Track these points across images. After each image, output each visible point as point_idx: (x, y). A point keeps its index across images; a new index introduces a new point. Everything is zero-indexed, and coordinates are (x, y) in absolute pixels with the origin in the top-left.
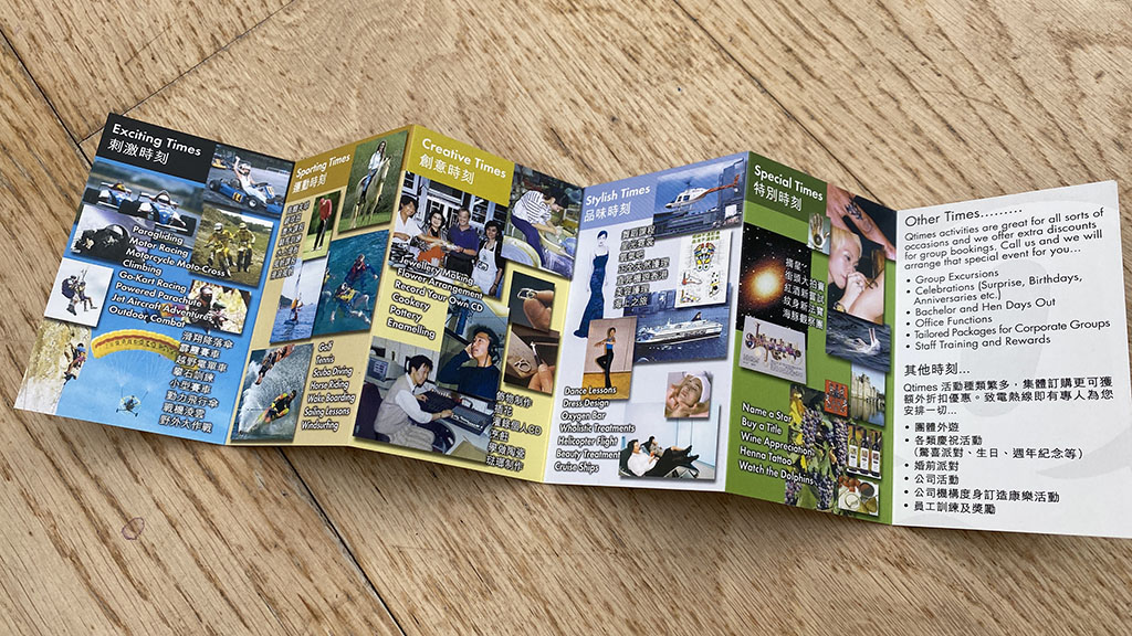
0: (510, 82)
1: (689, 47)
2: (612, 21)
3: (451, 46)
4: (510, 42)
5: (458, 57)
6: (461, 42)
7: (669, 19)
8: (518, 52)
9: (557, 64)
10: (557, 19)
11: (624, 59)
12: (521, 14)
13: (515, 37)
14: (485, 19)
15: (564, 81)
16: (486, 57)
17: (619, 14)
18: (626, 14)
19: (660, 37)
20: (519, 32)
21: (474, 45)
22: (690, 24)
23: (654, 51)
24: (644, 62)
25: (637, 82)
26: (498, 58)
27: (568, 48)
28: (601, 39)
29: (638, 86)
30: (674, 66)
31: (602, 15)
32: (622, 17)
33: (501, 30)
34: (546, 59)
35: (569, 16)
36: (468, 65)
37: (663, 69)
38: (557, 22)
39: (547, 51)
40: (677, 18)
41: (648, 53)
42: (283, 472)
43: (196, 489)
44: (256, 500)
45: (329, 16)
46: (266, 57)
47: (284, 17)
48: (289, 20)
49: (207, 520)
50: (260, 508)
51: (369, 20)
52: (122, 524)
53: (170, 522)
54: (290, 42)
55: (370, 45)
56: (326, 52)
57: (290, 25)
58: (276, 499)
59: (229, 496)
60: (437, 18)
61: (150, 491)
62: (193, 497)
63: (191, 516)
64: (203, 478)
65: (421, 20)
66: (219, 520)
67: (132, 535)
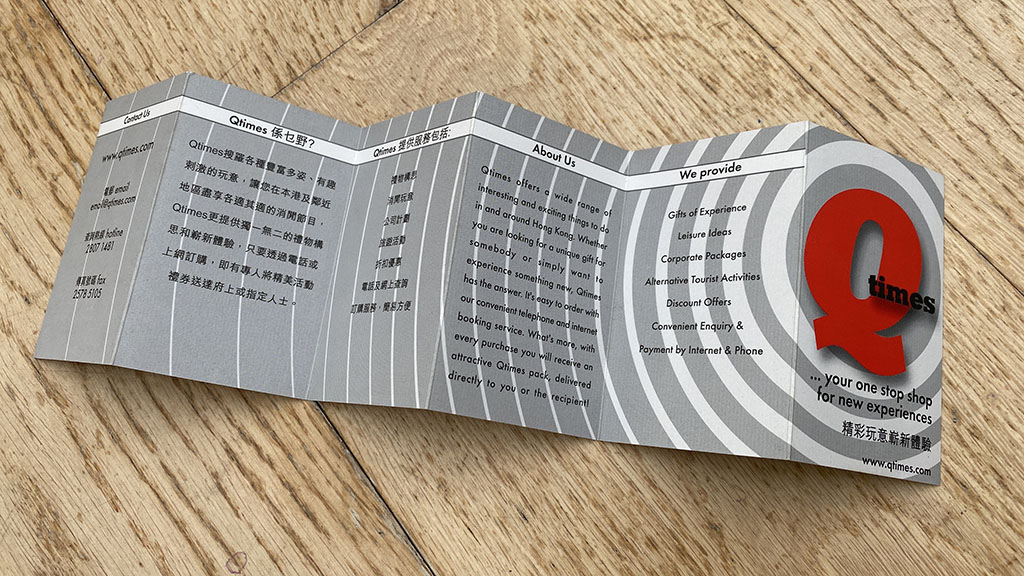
0: (586, 114)
1: (767, 76)
2: (688, 49)
3: (525, 75)
4: (585, 71)
5: (532, 87)
6: (535, 71)
7: (746, 47)
8: (593, 82)
9: (633, 94)
10: (632, 47)
11: (701, 89)
12: (595, 42)
13: (589, 67)
14: (558, 47)
15: (641, 113)
16: (560, 88)
17: (695, 41)
18: (702, 41)
19: (738, 66)
20: (594, 60)
21: (549, 75)
22: (768, 52)
23: (732, 81)
24: (722, 92)
25: (716, 113)
26: (572, 87)
27: (644, 78)
28: (678, 68)
29: (716, 118)
30: (753, 97)
31: (677, 42)
32: (698, 45)
33: (575, 59)
34: (621, 89)
35: (644, 43)
36: (543, 96)
37: (743, 100)
38: (632, 50)
39: (622, 81)
40: (755, 46)
41: (726, 82)
42: (378, 510)
43: (295, 525)
44: (353, 538)
45: (403, 44)
46: (342, 86)
47: (358, 45)
48: (363, 48)
49: (307, 556)
50: (357, 545)
51: (443, 49)
52: (226, 558)
53: (272, 557)
54: (364, 71)
55: (445, 75)
56: (401, 83)
57: (364, 54)
58: (372, 537)
59: (326, 533)
60: (510, 46)
61: (251, 526)
62: (292, 533)
63: (291, 552)
64: (301, 515)
65: (494, 48)
66: (317, 557)
67: (235, 568)
